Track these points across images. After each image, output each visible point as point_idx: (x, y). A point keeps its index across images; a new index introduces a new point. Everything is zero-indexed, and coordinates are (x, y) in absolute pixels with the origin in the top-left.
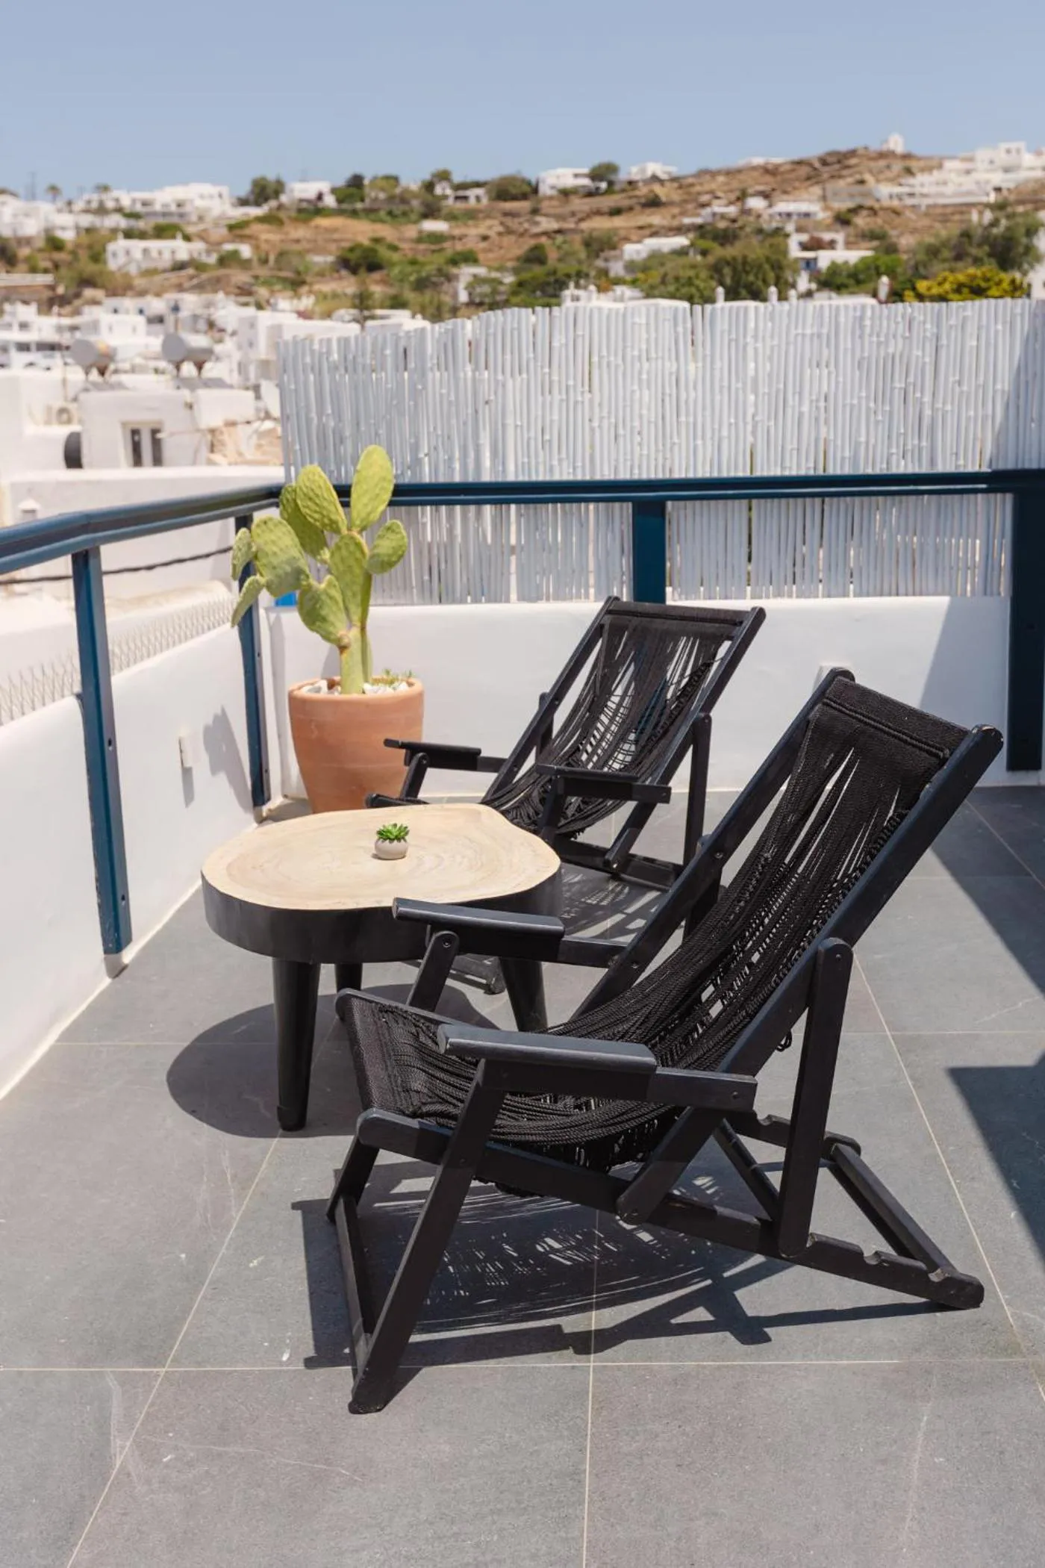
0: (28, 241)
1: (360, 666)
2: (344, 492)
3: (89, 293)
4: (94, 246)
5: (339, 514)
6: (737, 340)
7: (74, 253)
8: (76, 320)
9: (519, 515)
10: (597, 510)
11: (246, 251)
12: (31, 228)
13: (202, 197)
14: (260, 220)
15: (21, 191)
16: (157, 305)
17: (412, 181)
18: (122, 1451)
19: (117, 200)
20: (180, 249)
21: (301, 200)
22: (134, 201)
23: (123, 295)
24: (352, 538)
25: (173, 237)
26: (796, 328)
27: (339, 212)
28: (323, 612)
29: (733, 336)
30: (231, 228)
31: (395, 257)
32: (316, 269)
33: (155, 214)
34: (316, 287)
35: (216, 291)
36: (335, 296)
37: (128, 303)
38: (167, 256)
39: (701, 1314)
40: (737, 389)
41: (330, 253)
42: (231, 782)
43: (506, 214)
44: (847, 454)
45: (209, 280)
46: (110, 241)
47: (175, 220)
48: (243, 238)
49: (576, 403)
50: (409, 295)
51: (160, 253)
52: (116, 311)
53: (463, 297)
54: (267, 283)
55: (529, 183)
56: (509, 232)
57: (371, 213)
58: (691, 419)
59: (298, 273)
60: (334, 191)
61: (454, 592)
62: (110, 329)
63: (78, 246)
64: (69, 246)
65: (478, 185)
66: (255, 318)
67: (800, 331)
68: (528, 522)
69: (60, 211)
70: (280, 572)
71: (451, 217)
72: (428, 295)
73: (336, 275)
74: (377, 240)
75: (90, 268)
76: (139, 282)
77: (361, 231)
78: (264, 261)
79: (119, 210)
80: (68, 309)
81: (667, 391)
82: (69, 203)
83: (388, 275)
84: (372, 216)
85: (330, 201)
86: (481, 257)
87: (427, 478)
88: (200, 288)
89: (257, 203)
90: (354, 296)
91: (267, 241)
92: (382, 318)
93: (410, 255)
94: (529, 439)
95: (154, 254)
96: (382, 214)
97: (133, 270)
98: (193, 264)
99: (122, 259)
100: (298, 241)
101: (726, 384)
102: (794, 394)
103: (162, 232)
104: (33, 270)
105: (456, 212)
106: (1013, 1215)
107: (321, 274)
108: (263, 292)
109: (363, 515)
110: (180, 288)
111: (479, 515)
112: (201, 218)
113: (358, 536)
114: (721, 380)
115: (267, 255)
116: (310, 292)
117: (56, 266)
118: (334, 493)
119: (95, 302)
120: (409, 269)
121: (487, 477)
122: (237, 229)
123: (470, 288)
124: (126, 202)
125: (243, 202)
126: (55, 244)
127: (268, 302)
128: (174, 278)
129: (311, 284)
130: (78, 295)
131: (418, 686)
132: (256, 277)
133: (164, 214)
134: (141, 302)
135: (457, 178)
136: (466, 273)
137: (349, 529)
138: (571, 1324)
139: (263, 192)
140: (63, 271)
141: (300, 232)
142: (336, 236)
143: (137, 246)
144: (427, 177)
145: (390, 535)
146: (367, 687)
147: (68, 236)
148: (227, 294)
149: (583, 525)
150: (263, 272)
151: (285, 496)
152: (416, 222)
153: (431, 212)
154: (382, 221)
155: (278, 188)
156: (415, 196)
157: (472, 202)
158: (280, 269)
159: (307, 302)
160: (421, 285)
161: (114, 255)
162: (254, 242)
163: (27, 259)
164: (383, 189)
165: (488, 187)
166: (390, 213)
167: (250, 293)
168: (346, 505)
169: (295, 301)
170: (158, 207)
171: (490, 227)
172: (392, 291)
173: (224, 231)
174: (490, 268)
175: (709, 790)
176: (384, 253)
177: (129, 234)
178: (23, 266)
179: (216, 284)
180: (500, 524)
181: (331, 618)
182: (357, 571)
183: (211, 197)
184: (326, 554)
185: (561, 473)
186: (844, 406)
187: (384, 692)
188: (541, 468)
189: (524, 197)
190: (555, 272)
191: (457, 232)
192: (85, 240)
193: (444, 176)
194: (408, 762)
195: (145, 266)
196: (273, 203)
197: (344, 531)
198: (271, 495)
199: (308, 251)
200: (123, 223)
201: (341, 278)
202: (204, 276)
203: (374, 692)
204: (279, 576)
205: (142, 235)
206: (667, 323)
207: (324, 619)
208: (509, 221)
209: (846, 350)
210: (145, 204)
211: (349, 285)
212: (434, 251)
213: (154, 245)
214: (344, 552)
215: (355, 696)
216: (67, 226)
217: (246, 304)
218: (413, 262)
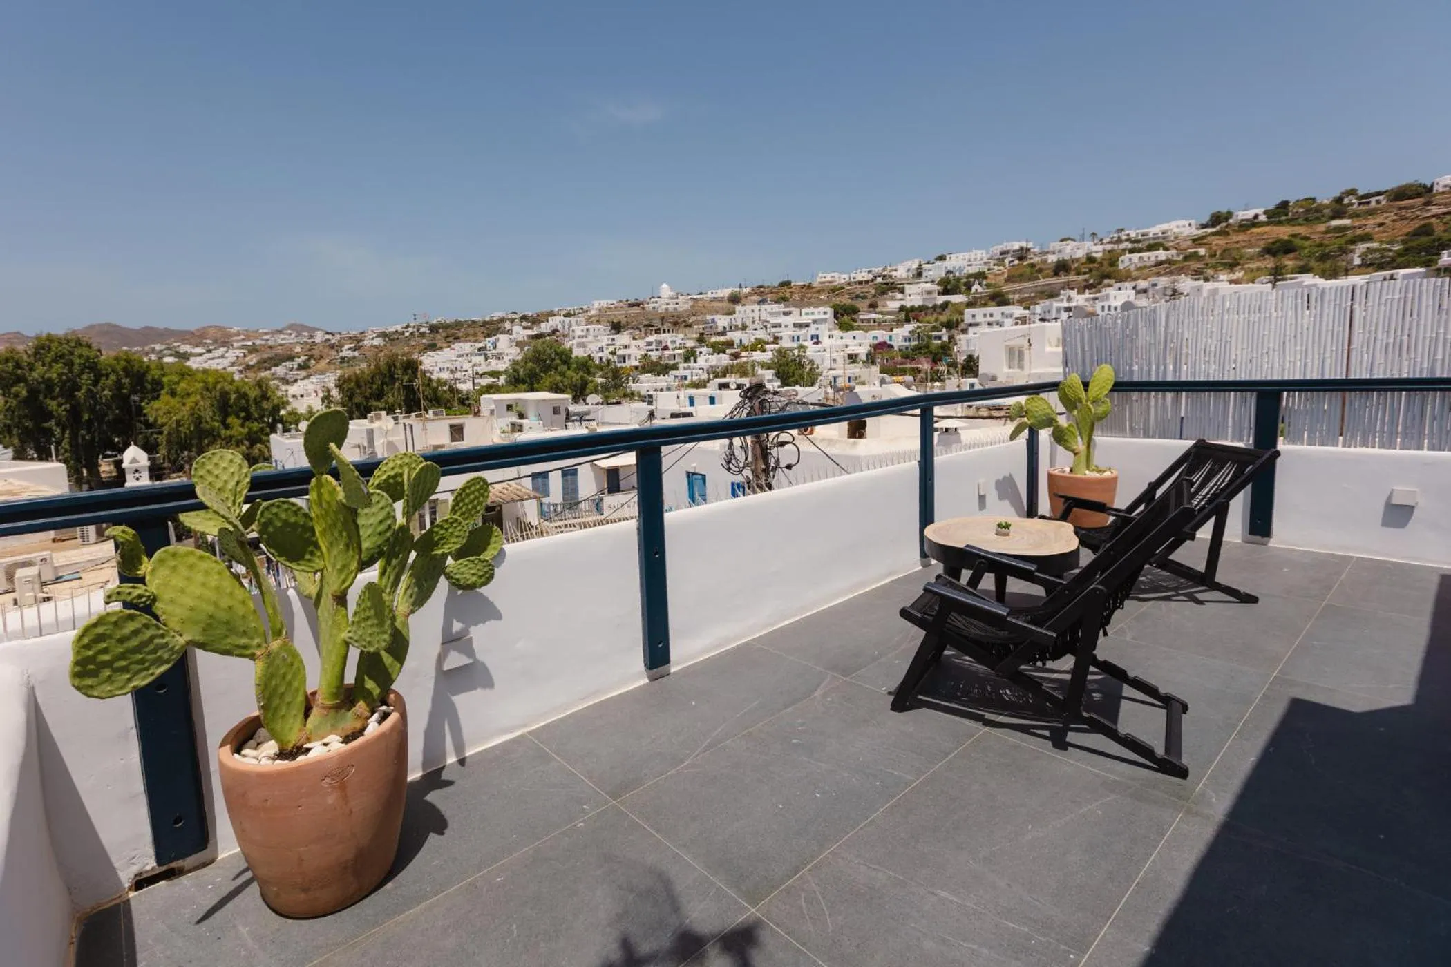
0: (1077, 260)
1: (1085, 463)
2: (1086, 385)
3: (1106, 281)
4: (1112, 259)
5: (1083, 395)
6: (1340, 305)
7: (1101, 264)
8: (1097, 295)
9: (1187, 397)
10: (1236, 396)
11: (1202, 251)
12: (1080, 254)
13: (1178, 227)
14: (1213, 234)
15: (1077, 237)
16: (1143, 284)
17: (1325, 198)
18: (818, 693)
19: (1128, 235)
20: (1162, 255)
21: (1243, 220)
22: (1137, 234)
23: (1125, 281)
24: (1087, 405)
25: (1158, 250)
26: (1387, 294)
27: (1268, 224)
28: (1066, 437)
29: (1338, 302)
30: (1194, 240)
31: (1307, 243)
32: (1248, 256)
33: (1149, 239)
34: (1246, 266)
35: (1180, 275)
36: (1258, 269)
37: (1128, 284)
38: (1153, 259)
39: (1047, 733)
40: (1338, 332)
41: (1259, 246)
42: (1013, 504)
43: (1400, 208)
44: (1425, 366)
45: (1176, 268)
46: (1121, 255)
47: (1161, 240)
48: (1201, 245)
49: (1226, 342)
50: (1313, 264)
51: (1149, 258)
52: (1120, 289)
53: (1357, 261)
54: (1214, 267)
55: (1425, 186)
56: (1403, 218)
57: (1292, 221)
58: (1304, 348)
59: (1236, 259)
60: (1265, 212)
61: (1149, 433)
62: (1115, 297)
63: (1103, 259)
64: (1099, 260)
65: (1379, 194)
66: (1202, 286)
67: (1390, 297)
68: (1192, 401)
69: (1095, 244)
70: (1039, 419)
71: (1355, 215)
72: (1328, 265)
73: (1262, 258)
74: (1294, 236)
75: (1108, 269)
76: (1134, 274)
77: (1283, 232)
78: (1213, 255)
79: (1128, 240)
80: (1094, 290)
81: (1288, 333)
82: (1101, 240)
83: (1300, 254)
84: (1292, 223)
85: (1263, 218)
86: (1376, 237)
87: (1136, 378)
88: (1170, 273)
89: (1213, 226)
90: (1272, 269)
91: (1216, 245)
92: (1291, 279)
93: (1318, 241)
94: (1195, 360)
95: (1146, 259)
96: (1300, 221)
97: (1132, 268)
98: (1169, 262)
99: (1127, 263)
100: (1237, 242)
101: (1330, 328)
102: (1383, 332)
103: (1151, 248)
104: (1079, 273)
105: (1358, 212)
106: (1252, 759)
107: (1251, 259)
108: (1210, 272)
109: (1094, 395)
110: (1159, 274)
111: (1164, 398)
112: (1176, 238)
113: (1091, 406)
114: (1327, 325)
115: (1215, 252)
116: (1242, 269)
117: (1091, 270)
118: (1082, 386)
119: (1110, 286)
120: (1316, 249)
121: (1170, 378)
122: (1198, 241)
123: (1361, 256)
124: (1133, 235)
125: (1204, 226)
126: (1091, 259)
127: (1213, 277)
128: (1155, 270)
129: (1243, 265)
130: (1100, 283)
131: (1115, 473)
132: (1207, 264)
133: (1154, 239)
134: (1133, 284)
135: (1361, 193)
136: (1361, 247)
137: (1087, 401)
138: (988, 716)
139: (1217, 219)
140: (1094, 273)
141: (1241, 237)
142: (1265, 237)
143: (1135, 256)
144: (1338, 195)
145: (1104, 405)
146: (1087, 472)
147: (1099, 255)
148: (1186, 275)
149: (1226, 403)
150: (1212, 261)
151: (1061, 386)
152: (1325, 222)
153: (1338, 215)
154: (1300, 225)
155: (1229, 215)
156: (1326, 206)
157: (1373, 204)
158: (1222, 259)
159: (1239, 274)
160: (1323, 258)
161: (1122, 261)
162: (1207, 246)
163: (1076, 269)
164: (1301, 207)
165: (1387, 193)
166: (1307, 219)
167: (1201, 273)
168: (1086, 390)
169: (1231, 275)
170: (1151, 236)
171: (1386, 218)
172: (1302, 263)
173: (1189, 243)
174: (1381, 242)
175: (1224, 539)
176: (1298, 242)
177: (1132, 251)
178: (1073, 272)
179: (1180, 271)
180: (1177, 402)
181: (1070, 440)
182: (1088, 420)
183: (1184, 226)
184: (1075, 412)
185: (1229, 377)
186: (1424, 338)
187: (1095, 475)
188: (1202, 374)
189: (1419, 195)
190: (1439, 239)
191: (1357, 224)
192: (1108, 256)
193: (1352, 192)
194: (1065, 503)
195: (1139, 265)
196: (1224, 224)
197: (1084, 402)
198: (1053, 386)
199: (1244, 247)
200: (1130, 246)
201: (1264, 259)
202: (1174, 267)
203: (1090, 474)
204: (1039, 421)
205: (1140, 251)
206: (1290, 299)
207: (1066, 441)
208: (1403, 212)
209: (1427, 306)
210: (1143, 235)
211: (1269, 263)
212: (1338, 237)
213: (1145, 255)
214: (1083, 412)
215: (1079, 476)
216: (1098, 251)
217: (1198, 279)
218: (1320, 245)
